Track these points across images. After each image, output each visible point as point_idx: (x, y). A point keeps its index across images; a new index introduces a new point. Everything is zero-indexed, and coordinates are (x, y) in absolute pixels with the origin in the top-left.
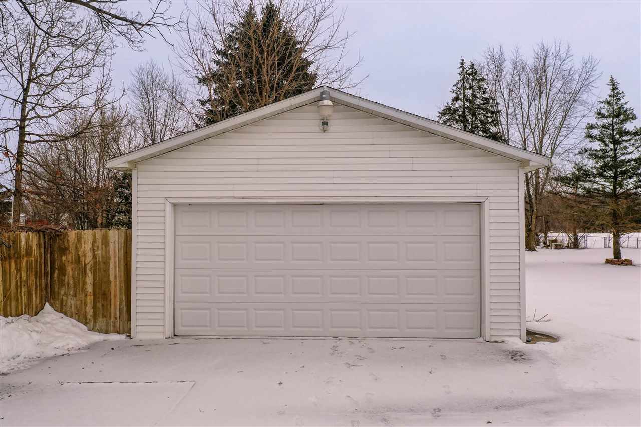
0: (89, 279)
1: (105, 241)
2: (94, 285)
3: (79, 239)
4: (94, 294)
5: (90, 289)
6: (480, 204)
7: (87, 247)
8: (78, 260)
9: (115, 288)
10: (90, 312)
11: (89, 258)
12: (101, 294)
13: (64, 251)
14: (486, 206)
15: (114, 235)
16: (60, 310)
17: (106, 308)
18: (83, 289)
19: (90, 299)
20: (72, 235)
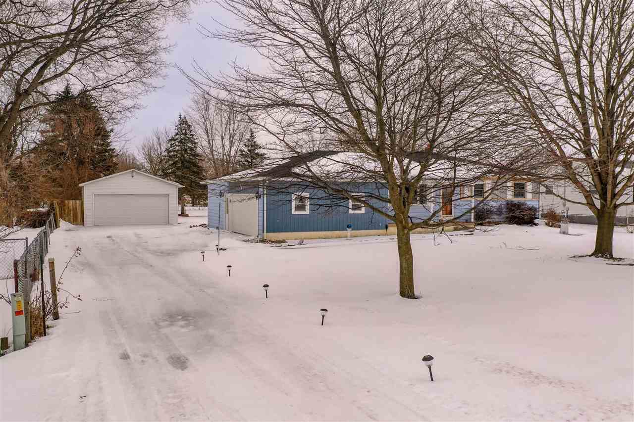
0: (72, 212)
1: (76, 203)
2: (73, 214)
3: (69, 202)
4: (73, 216)
5: (72, 215)
6: (168, 195)
7: (71, 205)
8: (68, 208)
9: (79, 215)
10: (72, 220)
11: (71, 208)
12: (75, 215)
13: (64, 206)
14: (170, 196)
15: (78, 202)
16: (64, 220)
17: (76, 221)
18: (70, 215)
19: (72, 218)
20: (66, 202)
